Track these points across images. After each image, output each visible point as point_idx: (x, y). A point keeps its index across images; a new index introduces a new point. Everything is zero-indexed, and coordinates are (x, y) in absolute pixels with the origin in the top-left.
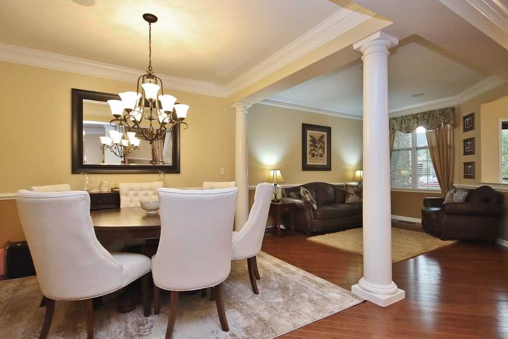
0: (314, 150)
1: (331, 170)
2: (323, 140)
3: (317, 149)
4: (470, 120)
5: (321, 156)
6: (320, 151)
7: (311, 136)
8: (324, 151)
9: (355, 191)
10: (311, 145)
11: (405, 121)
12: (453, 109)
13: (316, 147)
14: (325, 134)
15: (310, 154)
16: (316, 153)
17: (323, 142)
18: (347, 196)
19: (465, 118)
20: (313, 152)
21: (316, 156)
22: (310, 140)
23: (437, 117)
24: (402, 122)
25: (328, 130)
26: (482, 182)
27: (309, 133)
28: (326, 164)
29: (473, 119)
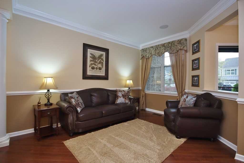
0: (94, 64)
1: (108, 80)
2: (102, 58)
3: (97, 64)
4: (197, 46)
5: (100, 69)
6: (100, 66)
7: (91, 54)
8: (102, 65)
9: (122, 95)
10: (91, 61)
11: (158, 48)
12: (186, 40)
13: (96, 62)
14: (104, 53)
15: (90, 66)
16: (95, 67)
17: (102, 59)
18: (117, 98)
19: (193, 45)
20: (93, 65)
21: (95, 69)
22: (91, 57)
23: (176, 45)
24: (156, 49)
25: (107, 51)
26: (204, 89)
27: (89, 51)
28: (104, 75)
29: (199, 44)
